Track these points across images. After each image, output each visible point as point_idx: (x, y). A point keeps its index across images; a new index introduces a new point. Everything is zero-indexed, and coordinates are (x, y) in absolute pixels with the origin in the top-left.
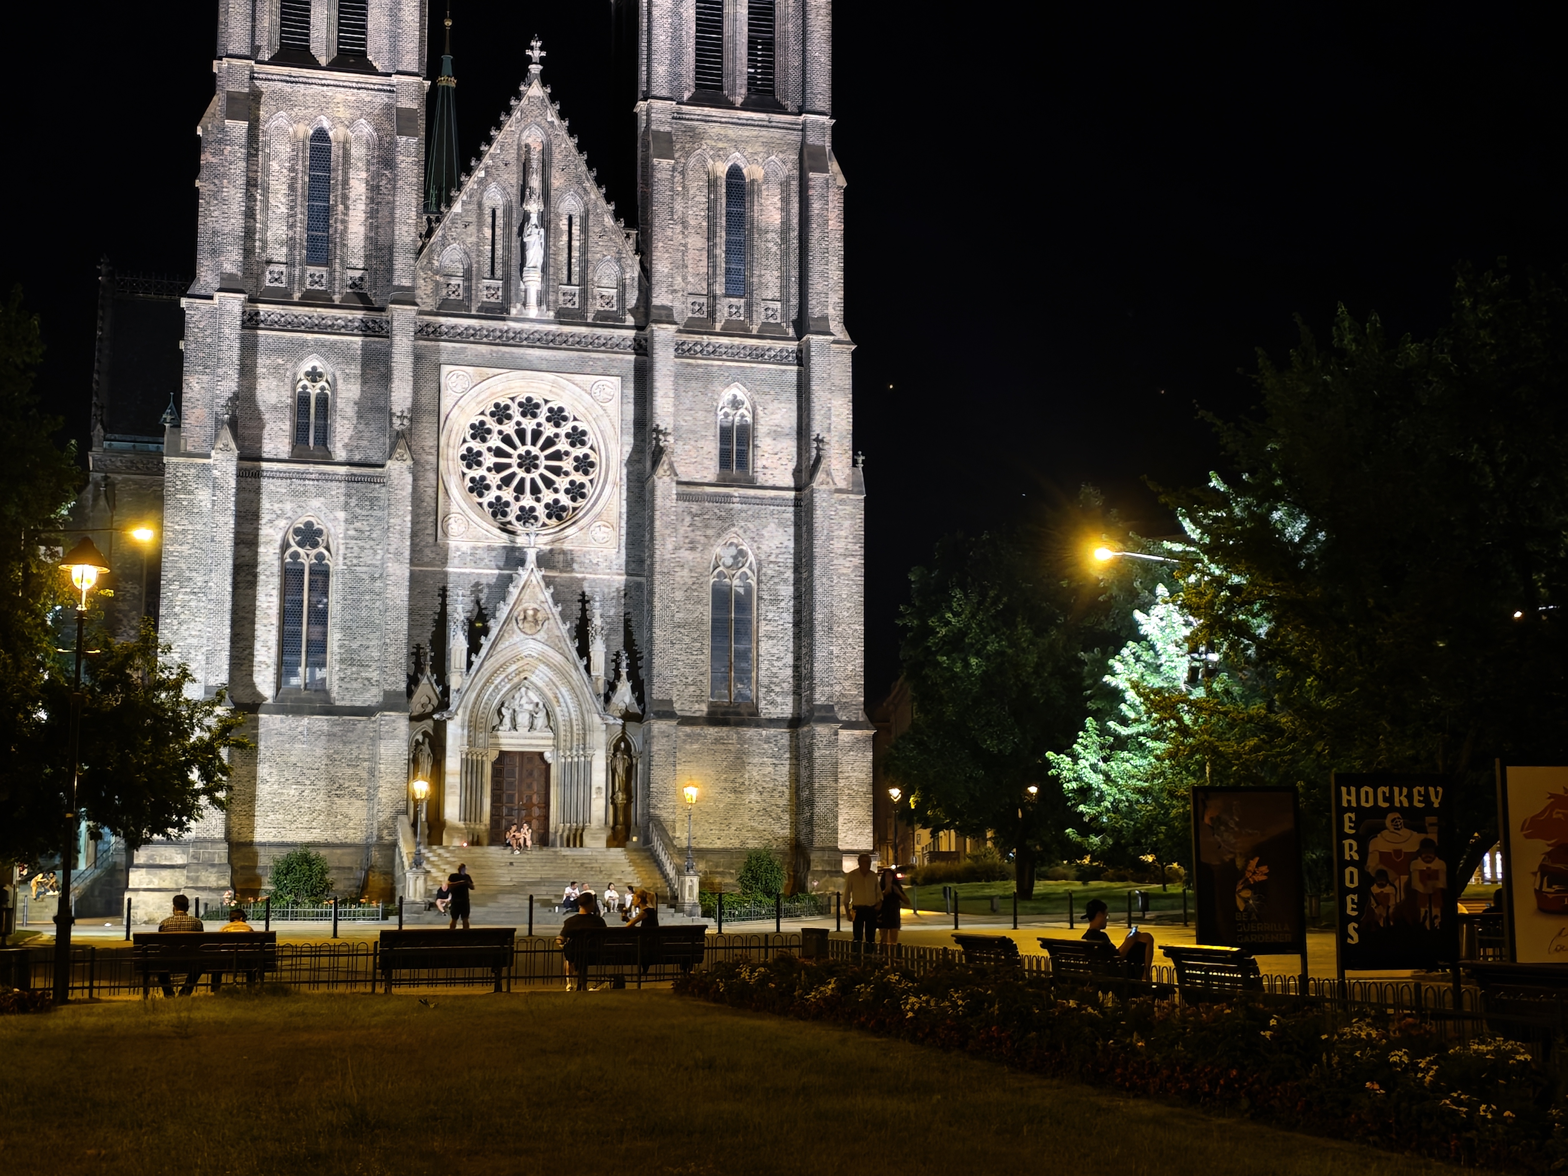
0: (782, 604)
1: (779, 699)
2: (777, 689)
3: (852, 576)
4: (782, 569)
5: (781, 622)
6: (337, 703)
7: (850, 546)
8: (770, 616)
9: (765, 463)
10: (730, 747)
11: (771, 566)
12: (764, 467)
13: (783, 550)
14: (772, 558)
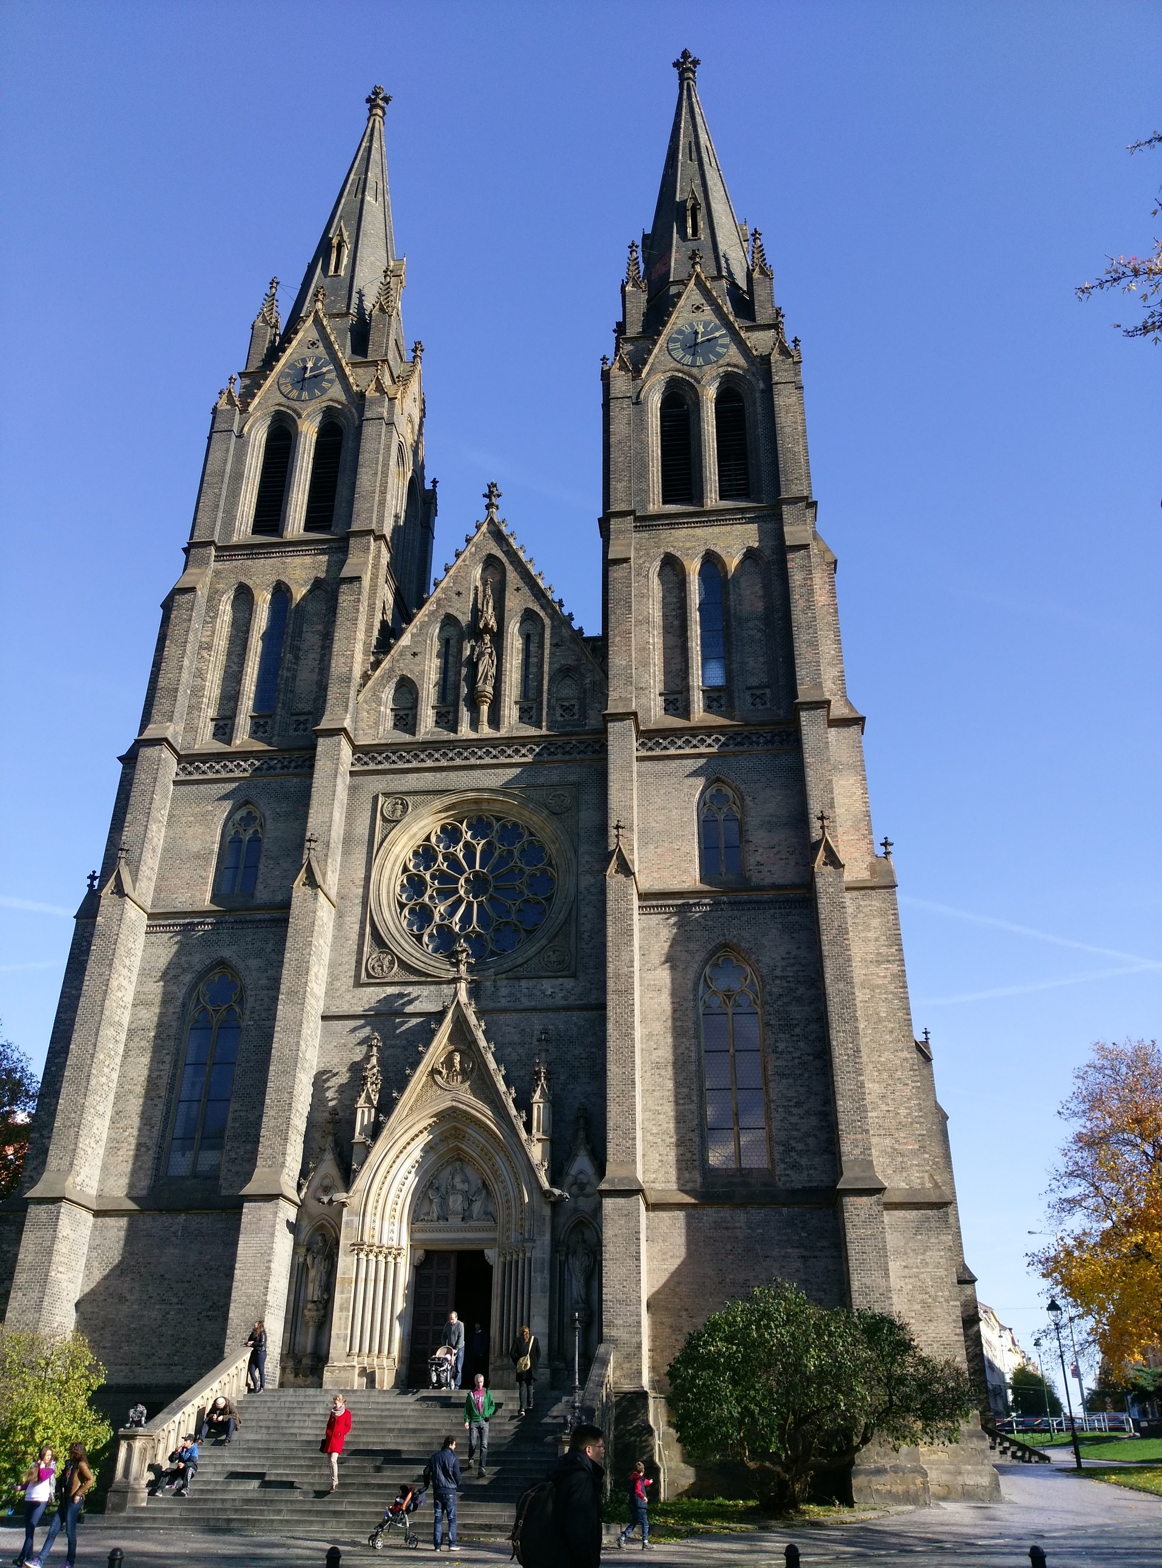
0: (797, 1030)
1: (804, 1161)
2: (800, 1147)
3: (891, 987)
4: (792, 985)
5: (797, 1054)
6: (224, 1192)
7: (884, 950)
8: (781, 1046)
9: (758, 858)
10: (738, 1233)
11: (778, 982)
12: (759, 864)
13: (792, 961)
14: (778, 973)
